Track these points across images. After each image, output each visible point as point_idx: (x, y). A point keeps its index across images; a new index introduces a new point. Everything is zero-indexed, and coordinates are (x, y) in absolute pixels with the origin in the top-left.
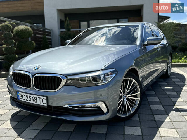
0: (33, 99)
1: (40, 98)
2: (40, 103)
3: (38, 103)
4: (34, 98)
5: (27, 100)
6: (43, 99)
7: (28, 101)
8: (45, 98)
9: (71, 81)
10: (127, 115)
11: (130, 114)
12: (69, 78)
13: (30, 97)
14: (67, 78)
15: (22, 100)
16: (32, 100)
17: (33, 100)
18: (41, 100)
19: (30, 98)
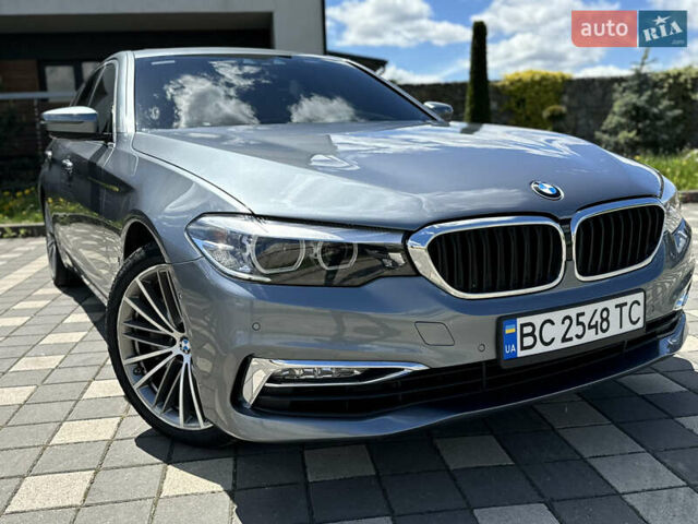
0: (593, 323)
3: (614, 330)
4: (597, 318)
5: (564, 340)
7: (571, 339)
13: (581, 319)
16: (590, 327)
17: (596, 326)
18: (626, 310)
19: (579, 323)
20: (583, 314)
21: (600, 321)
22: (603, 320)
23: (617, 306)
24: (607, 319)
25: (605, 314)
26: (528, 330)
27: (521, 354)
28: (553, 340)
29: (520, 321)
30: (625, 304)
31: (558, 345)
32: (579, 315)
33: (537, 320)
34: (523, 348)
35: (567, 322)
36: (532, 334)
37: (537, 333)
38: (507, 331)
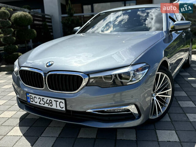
1: (56, 101)
2: (57, 107)
5: (39, 103)
6: (60, 102)
7: (41, 104)
8: (63, 101)
9: (94, 80)
10: (157, 116)
11: (161, 114)
12: (91, 76)
14: (89, 76)
15: (34, 103)
16: (46, 103)
17: (48, 103)
18: (58, 103)
20: (44, 99)
21: (49, 103)
22: (50, 103)
23: (54, 101)
24: (51, 103)
25: (51, 102)
26: (31, 97)
27: (31, 102)
28: (37, 102)
29: (30, 94)
30: (58, 101)
31: (38, 104)
32: (43, 99)
33: (33, 96)
34: (31, 101)
35: (40, 99)
36: (32, 99)
37: (33, 99)
38: (28, 96)
